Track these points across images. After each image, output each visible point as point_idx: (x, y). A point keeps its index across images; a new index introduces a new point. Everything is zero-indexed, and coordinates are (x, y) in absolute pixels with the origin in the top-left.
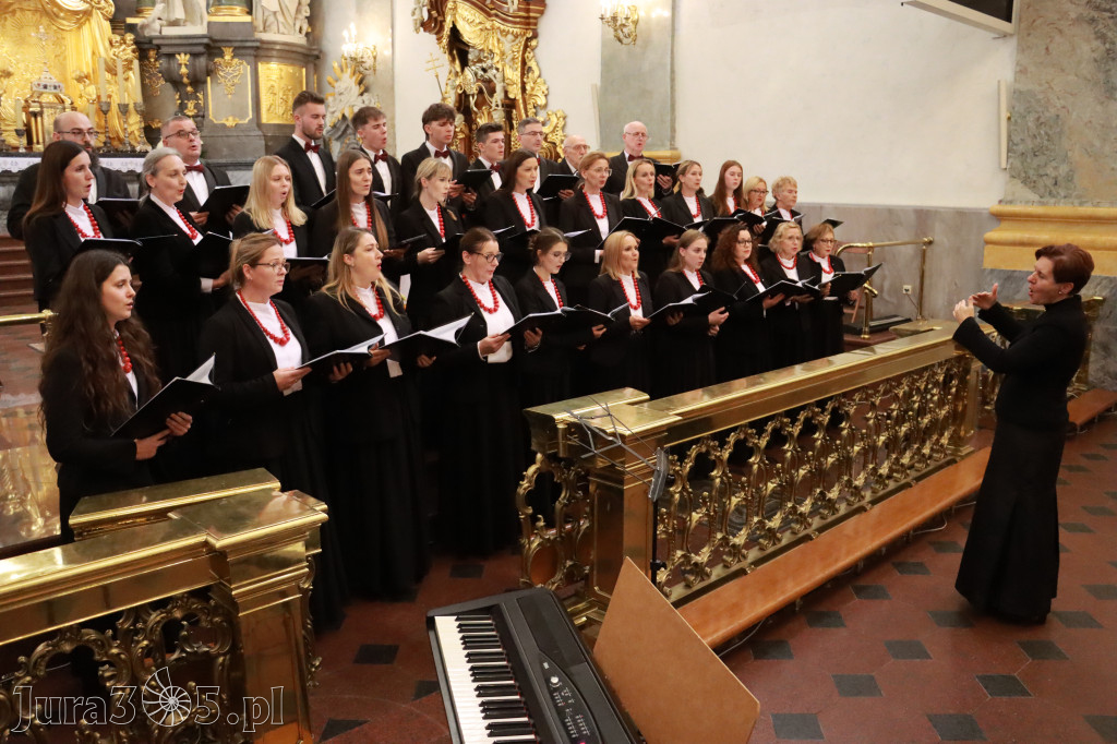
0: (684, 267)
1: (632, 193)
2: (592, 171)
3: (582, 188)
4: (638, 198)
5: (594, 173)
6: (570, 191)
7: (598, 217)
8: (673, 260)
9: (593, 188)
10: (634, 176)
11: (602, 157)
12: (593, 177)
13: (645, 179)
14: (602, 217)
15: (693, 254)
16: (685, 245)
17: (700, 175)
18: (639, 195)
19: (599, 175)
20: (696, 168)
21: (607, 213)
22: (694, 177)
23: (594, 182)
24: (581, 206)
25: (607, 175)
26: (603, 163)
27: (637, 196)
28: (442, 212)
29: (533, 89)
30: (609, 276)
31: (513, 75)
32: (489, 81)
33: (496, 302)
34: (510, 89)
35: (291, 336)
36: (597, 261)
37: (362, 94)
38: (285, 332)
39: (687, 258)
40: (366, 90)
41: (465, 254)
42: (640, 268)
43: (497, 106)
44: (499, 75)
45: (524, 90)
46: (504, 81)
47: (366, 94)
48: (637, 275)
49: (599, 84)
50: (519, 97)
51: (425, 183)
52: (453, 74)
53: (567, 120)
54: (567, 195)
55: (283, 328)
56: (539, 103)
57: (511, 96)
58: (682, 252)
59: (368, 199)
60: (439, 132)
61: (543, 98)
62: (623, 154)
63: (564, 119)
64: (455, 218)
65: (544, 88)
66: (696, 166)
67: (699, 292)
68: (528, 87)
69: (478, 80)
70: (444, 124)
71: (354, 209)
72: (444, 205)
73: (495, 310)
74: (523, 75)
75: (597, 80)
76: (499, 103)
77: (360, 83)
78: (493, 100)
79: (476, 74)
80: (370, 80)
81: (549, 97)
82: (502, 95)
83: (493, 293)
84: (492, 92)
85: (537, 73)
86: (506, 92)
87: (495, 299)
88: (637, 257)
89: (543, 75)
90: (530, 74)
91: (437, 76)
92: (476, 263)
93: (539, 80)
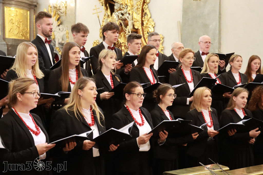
0: (234, 107)
1: (206, 71)
2: (185, 59)
3: (181, 67)
4: (209, 73)
5: (186, 60)
6: (175, 70)
7: (188, 82)
8: (229, 103)
9: (187, 67)
10: (208, 62)
11: (190, 51)
12: (186, 62)
13: (213, 64)
14: (191, 82)
15: (241, 99)
16: (236, 95)
17: (242, 62)
18: (210, 72)
19: (188, 60)
20: (239, 58)
21: (193, 80)
22: (238, 63)
23: (186, 64)
24: (180, 76)
25: (193, 60)
26: (191, 55)
27: (208, 72)
28: (113, 77)
29: (147, 24)
30: (196, 110)
31: (137, 17)
32: (125, 20)
33: (143, 121)
34: (135, 24)
35: (41, 130)
36: (188, 103)
37: (59, 26)
38: (37, 129)
39: (237, 102)
40: (61, 24)
41: (126, 95)
42: (212, 106)
43: (129, 32)
44: (130, 17)
45: (142, 24)
46: (132, 20)
47: (61, 26)
48: (210, 109)
49: (181, 21)
50: (140, 28)
51: (103, 61)
52: (106, 16)
53: (164, 39)
54: (172, 71)
55: (36, 127)
56: (150, 31)
57: (136, 27)
58: (234, 98)
59: (77, 67)
60: (111, 37)
61: (152, 28)
62: (199, 52)
63: (163, 39)
64: (119, 80)
65: (153, 23)
66: (239, 57)
67: (244, 119)
68: (145, 23)
69: (119, 19)
70: (114, 33)
71: (70, 72)
72: (113, 73)
73: (143, 125)
74: (142, 17)
75: (180, 19)
76: (130, 31)
77: (58, 20)
78: (127, 29)
79: (118, 16)
80: (63, 18)
81: (155, 28)
82: (132, 27)
83: (141, 116)
84: (126, 25)
85: (149, 16)
86: (134, 25)
87: (142, 119)
88: (211, 100)
89: (152, 17)
90: (146, 17)
91: (98, 17)
92: (132, 99)
93: (150, 20)
